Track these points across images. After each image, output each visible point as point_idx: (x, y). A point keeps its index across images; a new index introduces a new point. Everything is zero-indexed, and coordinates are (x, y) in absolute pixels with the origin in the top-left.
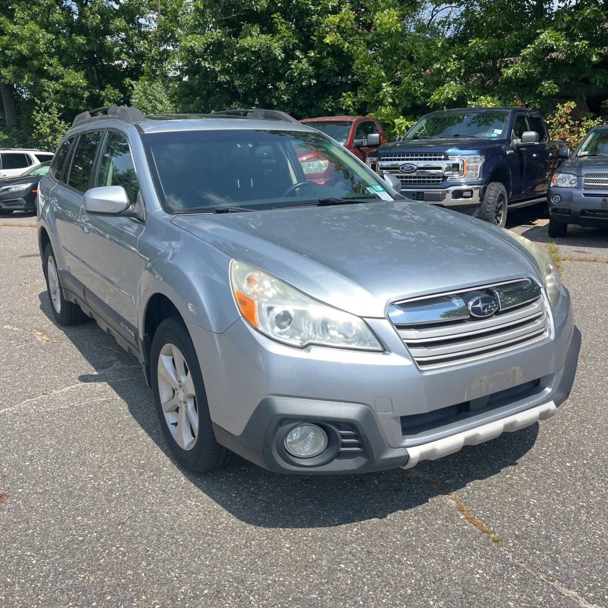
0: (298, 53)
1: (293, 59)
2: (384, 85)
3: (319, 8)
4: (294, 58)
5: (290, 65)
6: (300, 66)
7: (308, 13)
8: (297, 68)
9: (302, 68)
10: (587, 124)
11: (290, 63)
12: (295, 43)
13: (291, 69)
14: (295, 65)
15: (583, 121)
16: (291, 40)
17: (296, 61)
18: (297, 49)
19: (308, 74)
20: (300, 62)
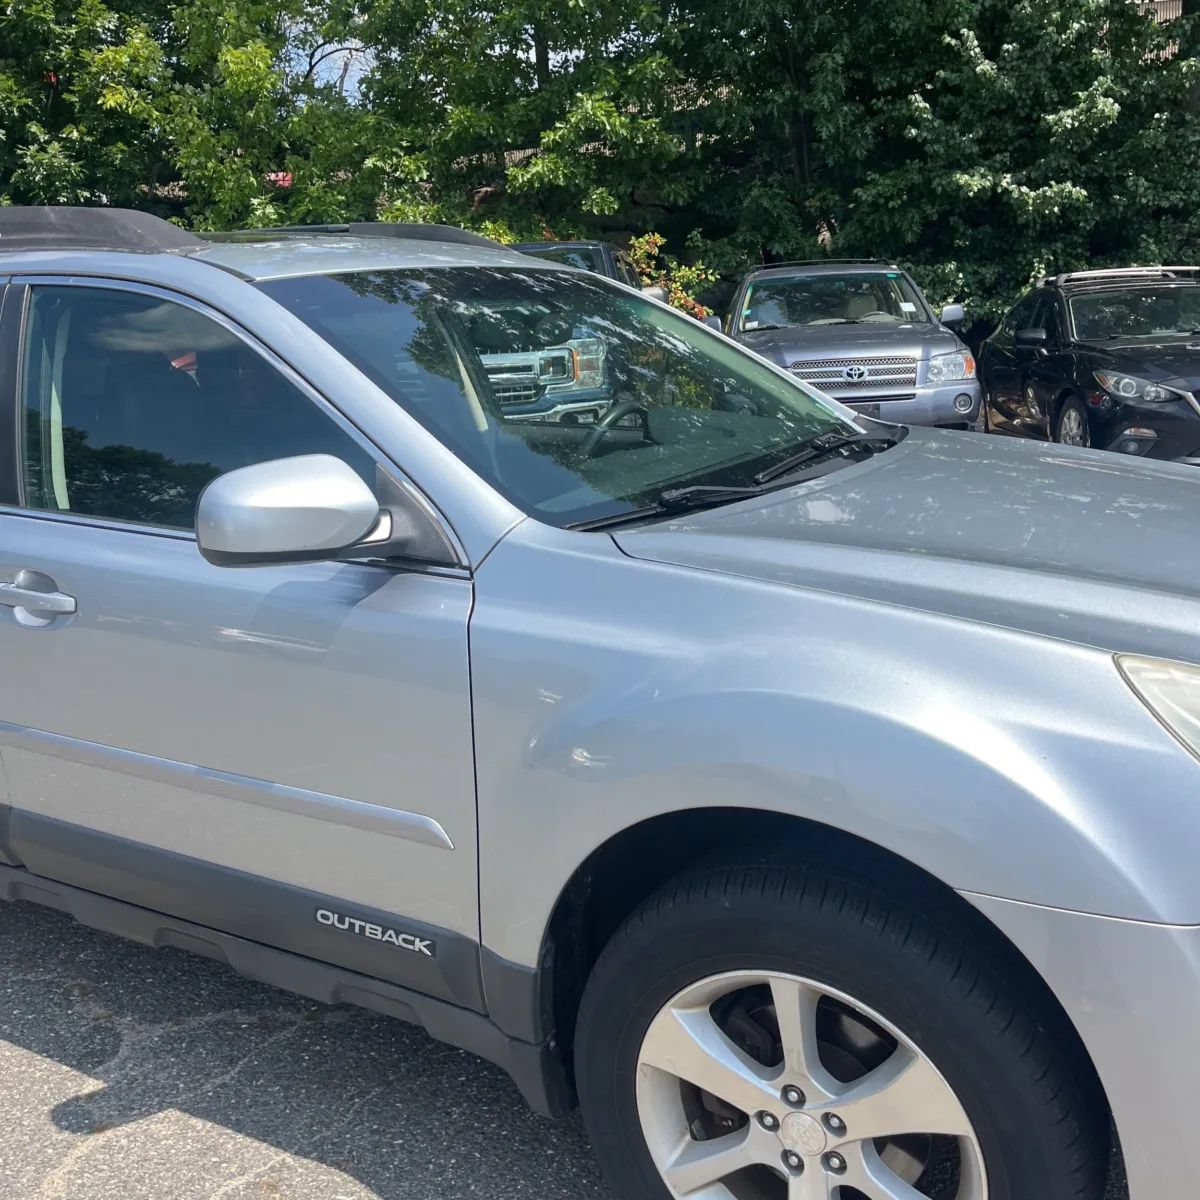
0: (34, 128)
1: (27, 143)
2: (255, 201)
3: (73, 31)
4: (27, 140)
5: (22, 156)
6: (45, 158)
7: (46, 40)
8: (39, 164)
9: (51, 166)
10: (680, 274)
11: (19, 152)
12: (26, 105)
13: (24, 166)
14: (32, 157)
15: (673, 269)
16: (15, 98)
17: (33, 148)
18: (31, 120)
19: (69, 177)
20: (43, 149)
